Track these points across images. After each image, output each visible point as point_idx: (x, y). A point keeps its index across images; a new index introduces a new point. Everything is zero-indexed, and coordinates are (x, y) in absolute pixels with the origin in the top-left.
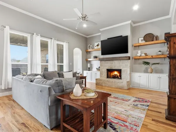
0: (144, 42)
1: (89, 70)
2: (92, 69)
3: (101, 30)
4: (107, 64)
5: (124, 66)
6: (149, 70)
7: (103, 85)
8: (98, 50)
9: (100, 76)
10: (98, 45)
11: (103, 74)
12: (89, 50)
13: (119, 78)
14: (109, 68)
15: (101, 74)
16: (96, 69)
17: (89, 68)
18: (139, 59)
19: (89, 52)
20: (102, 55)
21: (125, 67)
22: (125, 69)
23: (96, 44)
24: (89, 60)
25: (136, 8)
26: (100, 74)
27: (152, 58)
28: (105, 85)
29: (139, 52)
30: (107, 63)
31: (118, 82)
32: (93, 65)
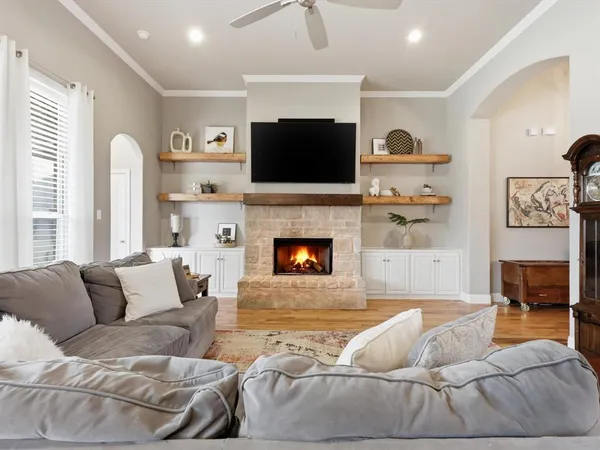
0: (386, 152)
1: (175, 245)
2: (187, 241)
3: (248, 79)
4: (278, 220)
5: (344, 228)
6: (407, 240)
7: (276, 305)
8: (225, 157)
9: (246, 268)
10: (219, 139)
11: (261, 260)
12: (177, 155)
13: (316, 270)
14: (287, 235)
15: (250, 259)
16: (217, 241)
17: (176, 235)
18: (377, 204)
19: (174, 162)
20: (253, 181)
21: (347, 231)
22: (347, 236)
23: (212, 133)
24: (174, 197)
25: (415, 36)
26: (246, 258)
27: (412, 202)
28: (283, 303)
29: (376, 181)
30: (278, 216)
31: (335, 286)
32: (193, 222)
